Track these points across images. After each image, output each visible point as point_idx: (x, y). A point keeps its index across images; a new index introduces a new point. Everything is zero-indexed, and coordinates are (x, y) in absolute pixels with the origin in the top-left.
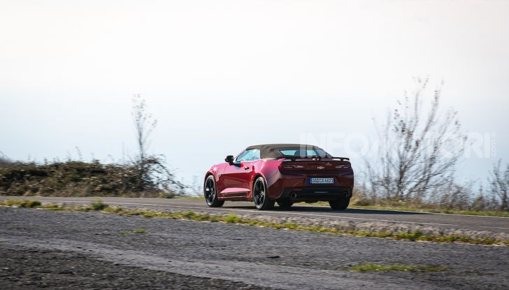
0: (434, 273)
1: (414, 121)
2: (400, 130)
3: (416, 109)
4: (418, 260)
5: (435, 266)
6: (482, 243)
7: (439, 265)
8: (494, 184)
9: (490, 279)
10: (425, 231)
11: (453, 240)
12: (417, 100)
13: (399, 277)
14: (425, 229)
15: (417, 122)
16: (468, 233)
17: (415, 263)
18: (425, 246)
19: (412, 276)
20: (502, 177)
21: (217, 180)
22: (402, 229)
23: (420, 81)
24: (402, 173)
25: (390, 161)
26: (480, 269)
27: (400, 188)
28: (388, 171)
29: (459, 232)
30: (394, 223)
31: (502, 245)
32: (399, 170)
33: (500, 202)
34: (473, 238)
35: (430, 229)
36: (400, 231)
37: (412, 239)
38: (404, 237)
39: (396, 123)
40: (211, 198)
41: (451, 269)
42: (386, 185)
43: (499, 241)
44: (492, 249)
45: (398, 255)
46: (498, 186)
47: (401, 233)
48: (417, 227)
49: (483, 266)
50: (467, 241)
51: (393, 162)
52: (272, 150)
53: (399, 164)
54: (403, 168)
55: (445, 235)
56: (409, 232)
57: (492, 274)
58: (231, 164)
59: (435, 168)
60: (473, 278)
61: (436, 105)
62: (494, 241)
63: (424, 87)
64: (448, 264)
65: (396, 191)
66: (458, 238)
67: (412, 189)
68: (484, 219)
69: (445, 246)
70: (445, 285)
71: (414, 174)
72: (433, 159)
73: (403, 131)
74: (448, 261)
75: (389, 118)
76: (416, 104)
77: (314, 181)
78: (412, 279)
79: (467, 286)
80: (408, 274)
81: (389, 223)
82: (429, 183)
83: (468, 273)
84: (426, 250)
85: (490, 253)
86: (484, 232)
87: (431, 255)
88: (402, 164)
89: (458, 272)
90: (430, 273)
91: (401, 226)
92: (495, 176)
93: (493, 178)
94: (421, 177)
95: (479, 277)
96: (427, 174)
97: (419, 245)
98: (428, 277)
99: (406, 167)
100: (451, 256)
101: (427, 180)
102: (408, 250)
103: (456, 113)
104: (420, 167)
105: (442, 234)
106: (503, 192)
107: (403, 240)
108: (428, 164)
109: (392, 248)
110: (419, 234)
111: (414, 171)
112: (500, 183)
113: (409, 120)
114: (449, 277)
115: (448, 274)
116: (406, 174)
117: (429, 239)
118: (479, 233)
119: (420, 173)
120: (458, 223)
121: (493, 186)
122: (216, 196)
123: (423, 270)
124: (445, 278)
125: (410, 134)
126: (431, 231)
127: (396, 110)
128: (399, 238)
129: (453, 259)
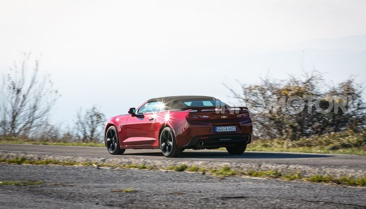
0: (32, 186)
1: (22, 82)
2: (12, 87)
3: (23, 73)
4: (22, 177)
5: (33, 181)
6: (67, 164)
7: (36, 181)
8: (77, 124)
9: (70, 189)
10: (27, 157)
11: (47, 163)
12: (23, 67)
13: (8, 189)
14: (28, 156)
15: (24, 82)
16: (57, 158)
17: (20, 179)
18: (28, 167)
19: (17, 189)
20: (83, 119)
21: (120, 130)
22: (12, 156)
23: (25, 54)
24: (14, 117)
25: (5, 110)
26: (64, 182)
27: (13, 128)
28: (5, 116)
29: (51, 157)
30: (7, 152)
31: (81, 165)
32: (11, 115)
33: (82, 136)
34: (61, 161)
35: (31, 155)
36: (10, 158)
37: (19, 163)
38: (13, 162)
39: (9, 83)
40: (113, 146)
41: (45, 183)
42: (3, 126)
43: (79, 163)
44: (73, 168)
45: (8, 174)
46: (80, 125)
47: (11, 159)
48: (23, 155)
49: (66, 180)
50: (56, 163)
51: (8, 110)
52: (175, 102)
53: (11, 112)
54: (15, 114)
55: (41, 160)
56: (17, 158)
57: (72, 186)
58: (134, 115)
59: (37, 113)
60: (59, 189)
61: (37, 70)
62: (75, 163)
63: (28, 58)
64: (43, 180)
65: (10, 130)
66: (51, 161)
67: (21, 128)
68: (70, 148)
69: (42, 167)
70: (39, 194)
71: (22, 118)
72: (35, 108)
73: (14, 89)
74: (43, 178)
75: (4, 80)
76: (23, 70)
77: (220, 129)
78: (17, 190)
79: (55, 194)
80: (15, 187)
81: (3, 152)
82: (33, 124)
83: (56, 185)
84: (28, 170)
85: (72, 171)
86: (68, 157)
87: (32, 174)
88: (14, 111)
89: (49, 185)
90: (30, 186)
91: (11, 154)
92: (78, 119)
93: (76, 120)
94: (27, 120)
95: (63, 188)
96: (31, 118)
97: (24, 167)
98: (28, 188)
99: (17, 114)
100: (45, 174)
101: (32, 122)
102: (15, 170)
103: (50, 75)
104: (27, 113)
105: (39, 159)
106: (83, 129)
107: (13, 164)
108: (32, 110)
109: (4, 169)
110: (23, 160)
111: (22, 116)
112: (81, 123)
113: (18, 81)
114: (43, 188)
115: (41, 187)
116: (17, 118)
117: (31, 163)
118: (65, 157)
119: (27, 117)
120: (51, 151)
121: (76, 125)
122: (118, 145)
123: (25, 184)
124: (40, 189)
125: (19, 91)
126: (32, 157)
127: (9, 75)
128: (10, 162)
129: (46, 176)
